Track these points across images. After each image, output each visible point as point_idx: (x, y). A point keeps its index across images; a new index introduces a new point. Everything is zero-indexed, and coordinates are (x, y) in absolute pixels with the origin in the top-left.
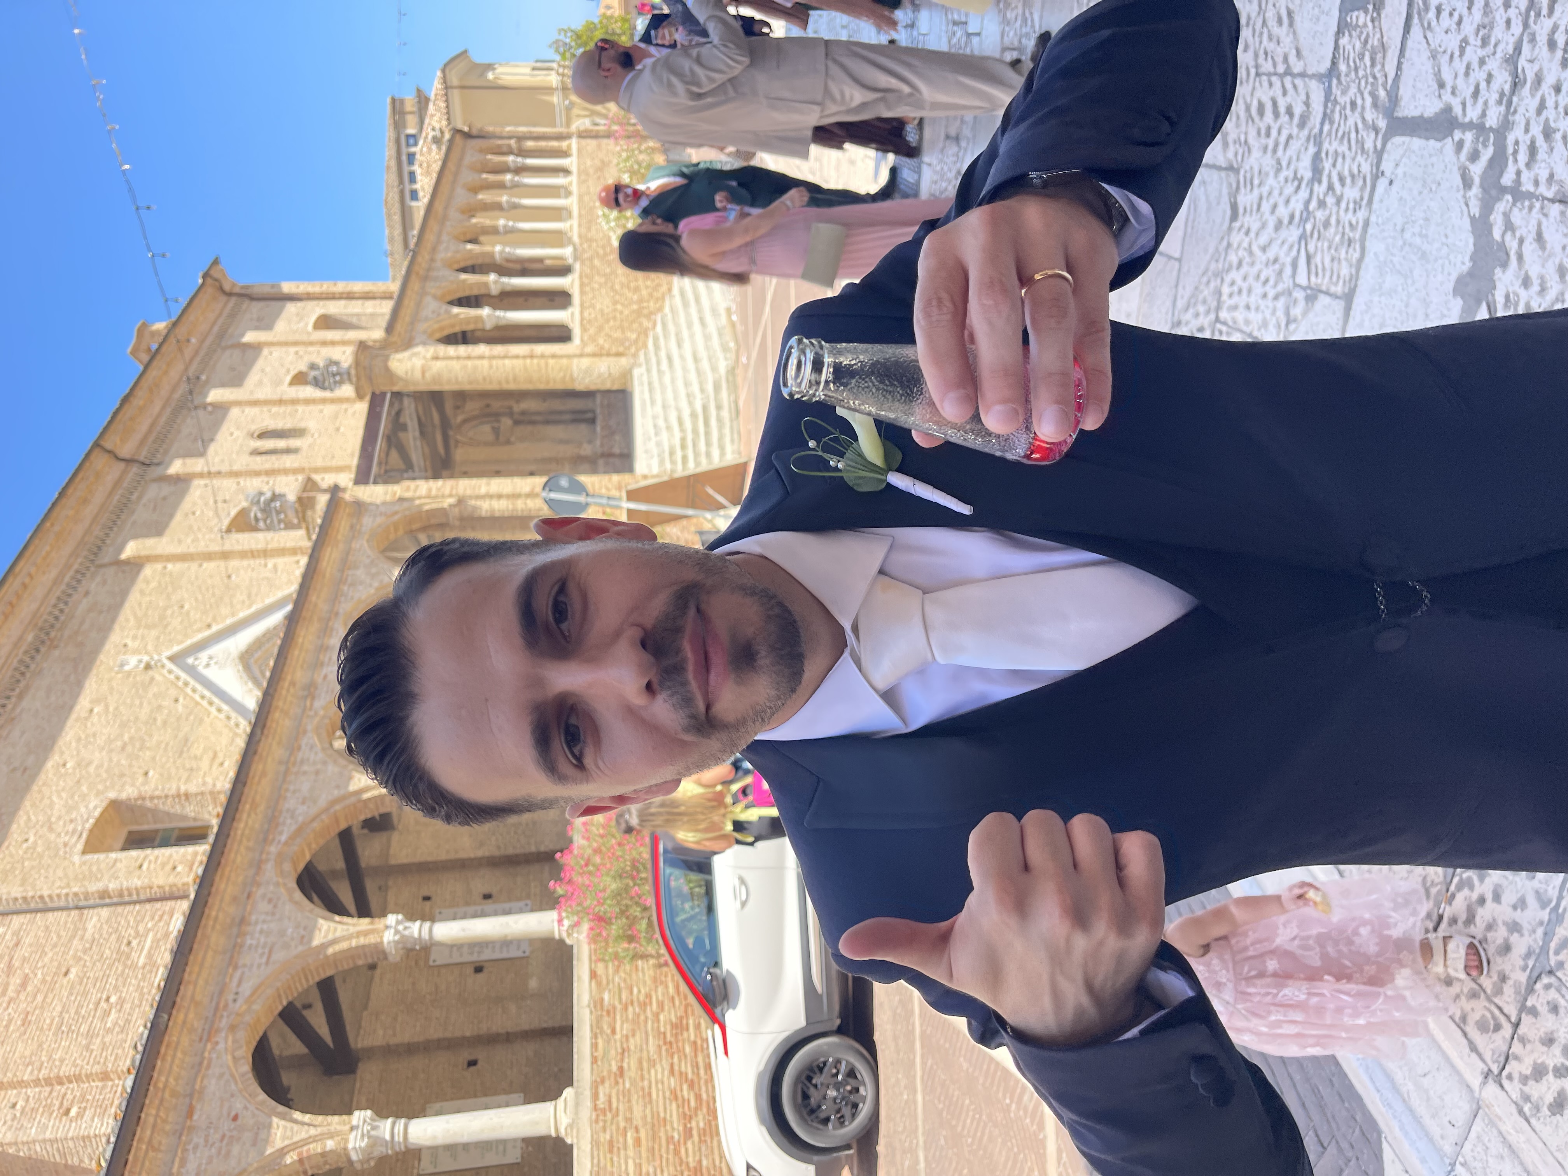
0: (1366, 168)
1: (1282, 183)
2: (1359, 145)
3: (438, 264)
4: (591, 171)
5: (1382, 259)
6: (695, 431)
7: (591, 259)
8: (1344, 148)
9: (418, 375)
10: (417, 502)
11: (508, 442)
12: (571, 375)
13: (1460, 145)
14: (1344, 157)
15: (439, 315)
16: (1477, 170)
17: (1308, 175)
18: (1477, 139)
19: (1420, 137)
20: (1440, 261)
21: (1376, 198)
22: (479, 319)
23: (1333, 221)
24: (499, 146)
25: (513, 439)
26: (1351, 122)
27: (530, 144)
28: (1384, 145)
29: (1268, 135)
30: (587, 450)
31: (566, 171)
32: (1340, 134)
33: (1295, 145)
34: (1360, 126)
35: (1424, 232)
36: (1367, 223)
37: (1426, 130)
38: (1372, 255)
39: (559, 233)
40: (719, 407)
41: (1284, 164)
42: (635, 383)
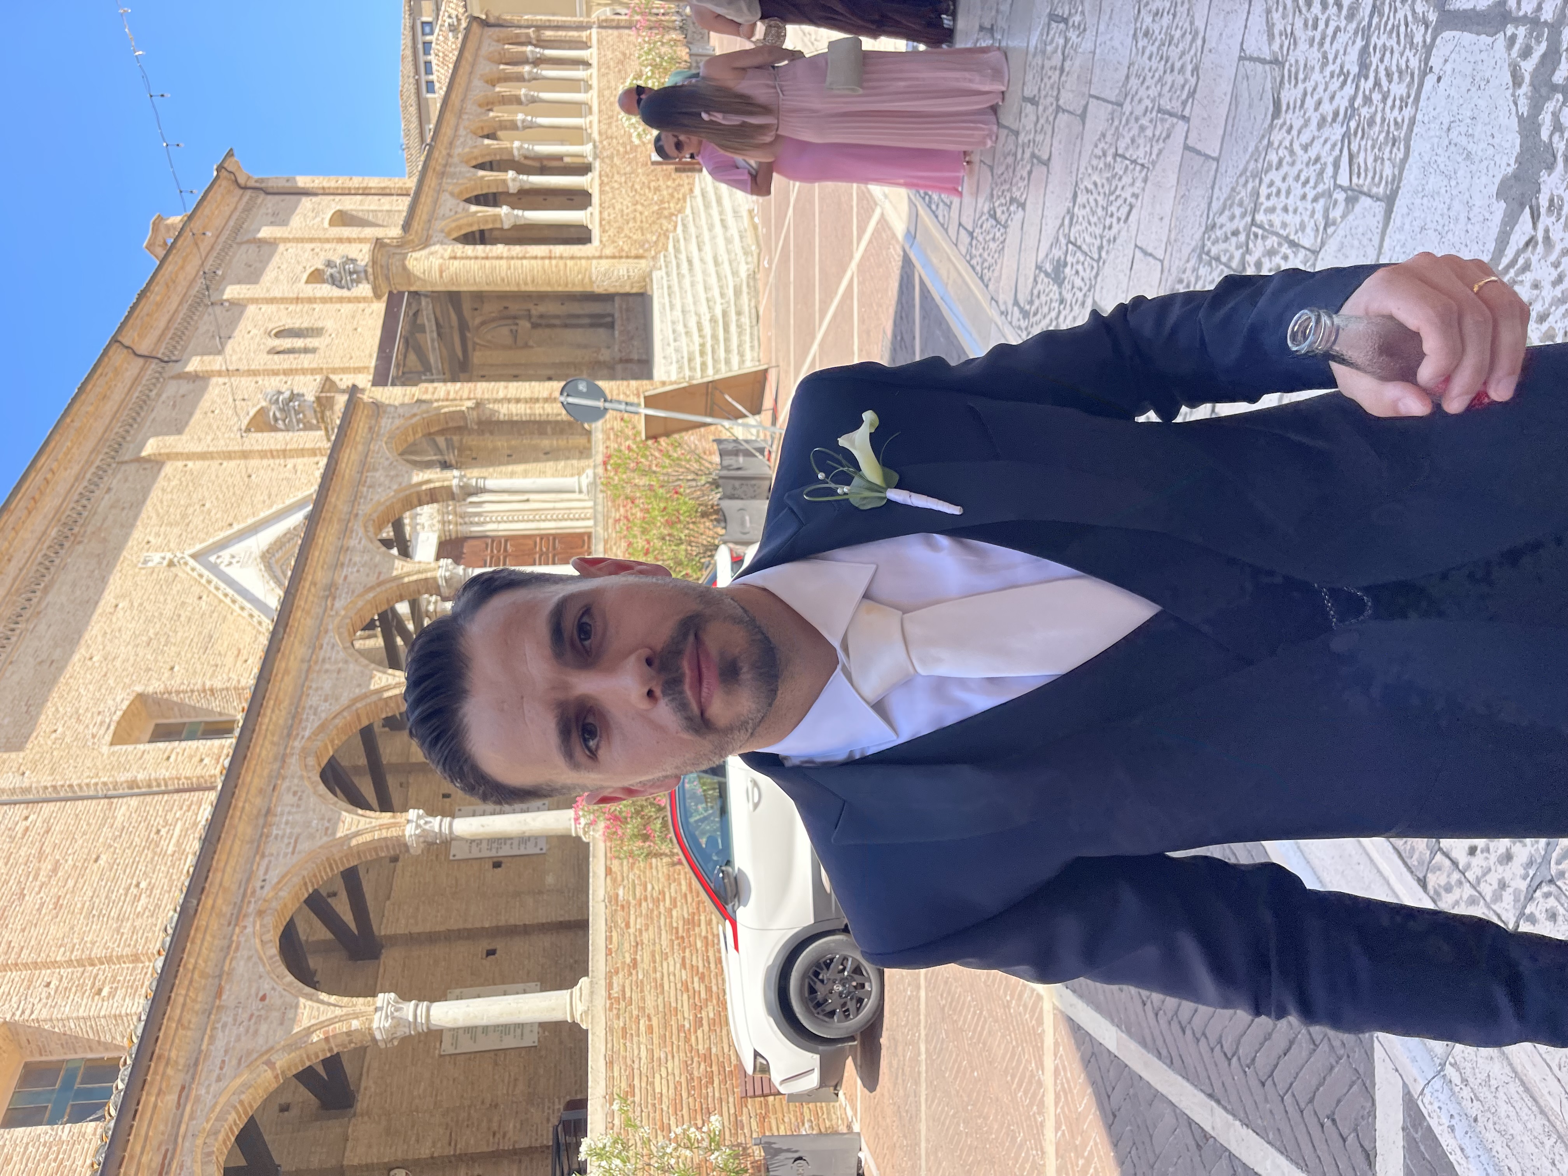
0: (1414, 63)
1: (1327, 79)
2: (1408, 40)
3: (456, 160)
4: (612, 64)
5: (1426, 159)
6: (714, 337)
7: (611, 157)
8: (1393, 42)
9: (435, 274)
10: (436, 404)
11: (526, 346)
12: (590, 278)
13: (1512, 41)
14: (1392, 52)
15: (456, 213)
16: (1528, 66)
17: (1355, 70)
18: (1531, 34)
19: (1471, 32)
20: (1485, 163)
21: (1423, 96)
22: (497, 218)
23: (1378, 119)
24: (518, 36)
25: (531, 343)
26: (1400, 15)
27: (549, 34)
28: (1434, 39)
29: (1315, 27)
30: (605, 355)
31: (586, 64)
32: (1389, 27)
33: (1342, 38)
34: (1410, 18)
35: (1470, 131)
36: (1413, 122)
37: (1478, 24)
38: (1416, 154)
39: (579, 128)
40: (739, 313)
41: (1331, 57)
42: (655, 287)
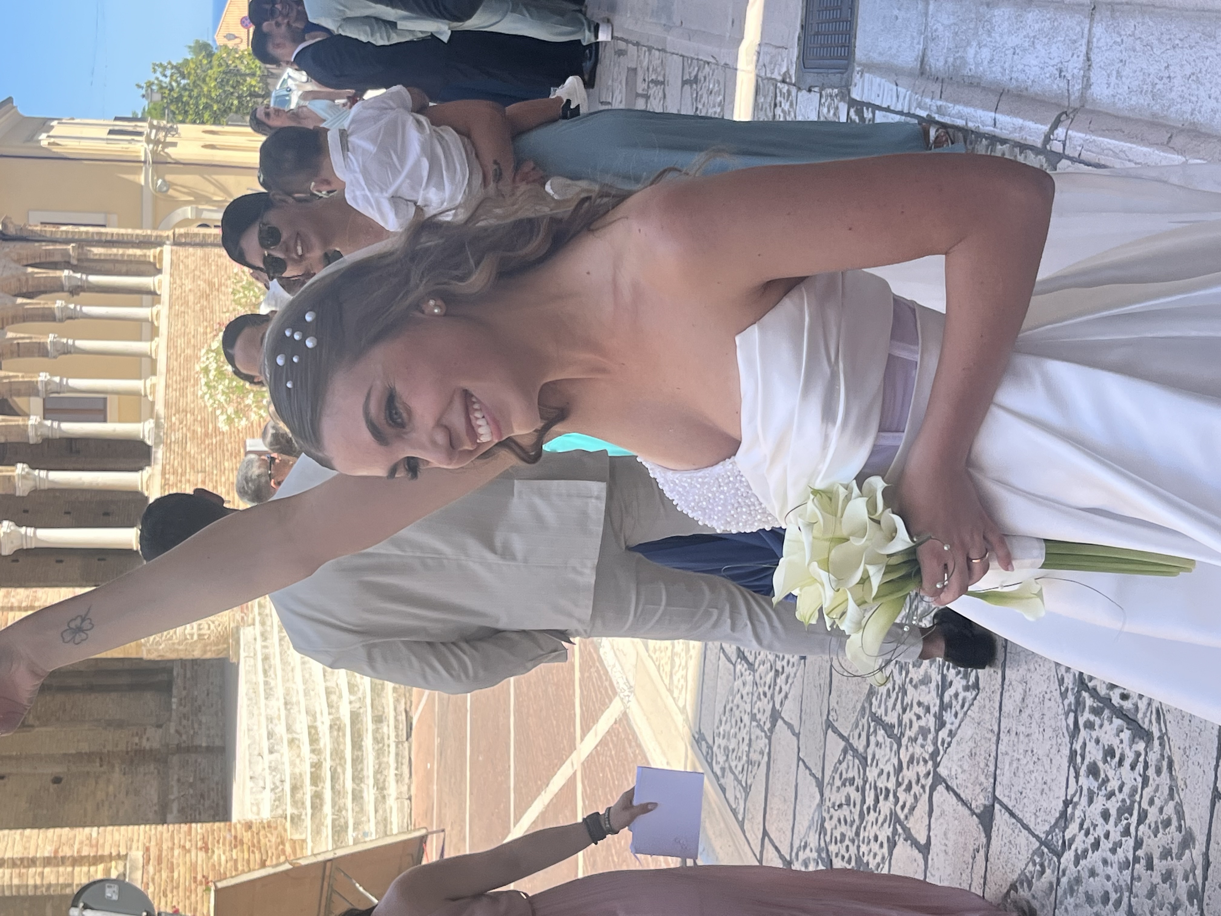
6: (337, 754)
24: (49, 253)
27: (97, 251)
42: (242, 654)
